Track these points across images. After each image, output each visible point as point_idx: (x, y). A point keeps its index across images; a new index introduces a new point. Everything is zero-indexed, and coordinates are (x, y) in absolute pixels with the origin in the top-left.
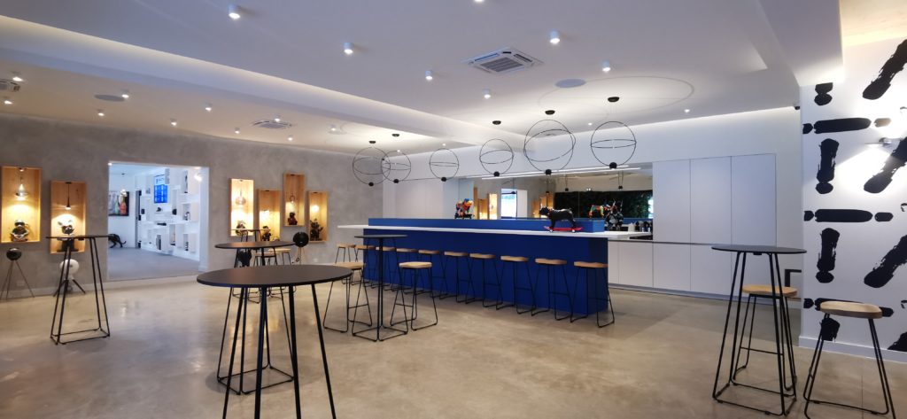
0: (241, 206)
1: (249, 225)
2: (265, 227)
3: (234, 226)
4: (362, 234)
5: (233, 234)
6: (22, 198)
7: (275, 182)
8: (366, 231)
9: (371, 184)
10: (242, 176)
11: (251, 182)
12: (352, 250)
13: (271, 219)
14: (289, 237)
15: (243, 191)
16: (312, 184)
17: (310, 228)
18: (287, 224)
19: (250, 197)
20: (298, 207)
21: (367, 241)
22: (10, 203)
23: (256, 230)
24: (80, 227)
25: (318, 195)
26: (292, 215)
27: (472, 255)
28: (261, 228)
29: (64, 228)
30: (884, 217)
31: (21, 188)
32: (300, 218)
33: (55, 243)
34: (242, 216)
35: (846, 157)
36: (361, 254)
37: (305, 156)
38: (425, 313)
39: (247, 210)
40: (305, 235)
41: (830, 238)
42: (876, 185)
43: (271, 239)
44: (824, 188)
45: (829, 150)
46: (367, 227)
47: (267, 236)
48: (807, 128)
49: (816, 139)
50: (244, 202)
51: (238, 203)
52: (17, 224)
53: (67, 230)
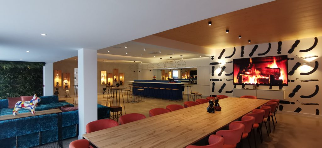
0: (103, 77)
1: (105, 82)
2: (109, 82)
3: (102, 82)
4: (132, 84)
5: (102, 84)
6: (58, 77)
7: (111, 71)
8: (133, 83)
9: (134, 72)
10: (104, 70)
11: (106, 72)
12: (130, 87)
13: (110, 80)
14: (115, 84)
15: (104, 74)
16: (120, 71)
17: (120, 82)
18: (114, 81)
19: (106, 75)
20: (117, 77)
21: (133, 85)
22: (56, 78)
23: (107, 83)
24: (69, 83)
25: (121, 74)
26: (115, 79)
27: (160, 88)
28: (108, 83)
29: (66, 83)
30: (221, 80)
31: (58, 75)
32: (117, 80)
33: (64, 86)
34: (104, 80)
35: (216, 69)
36: (132, 88)
37: (118, 64)
38: (143, 99)
39: (105, 78)
40: (119, 84)
41: (214, 84)
42: (220, 75)
43: (111, 85)
44: (213, 75)
45: (213, 68)
46: (133, 82)
47: (110, 84)
48: (210, 64)
49: (212, 66)
50: (104, 76)
51: (103, 76)
52: (57, 82)
53: (66, 84)
